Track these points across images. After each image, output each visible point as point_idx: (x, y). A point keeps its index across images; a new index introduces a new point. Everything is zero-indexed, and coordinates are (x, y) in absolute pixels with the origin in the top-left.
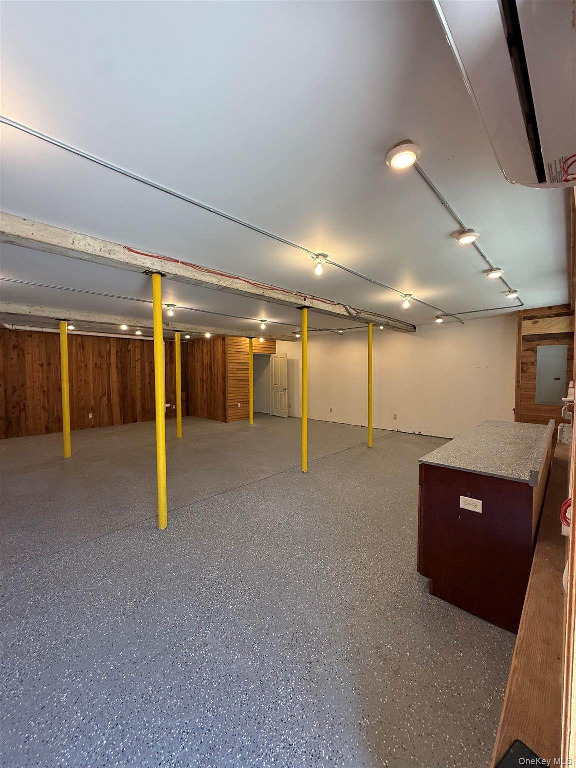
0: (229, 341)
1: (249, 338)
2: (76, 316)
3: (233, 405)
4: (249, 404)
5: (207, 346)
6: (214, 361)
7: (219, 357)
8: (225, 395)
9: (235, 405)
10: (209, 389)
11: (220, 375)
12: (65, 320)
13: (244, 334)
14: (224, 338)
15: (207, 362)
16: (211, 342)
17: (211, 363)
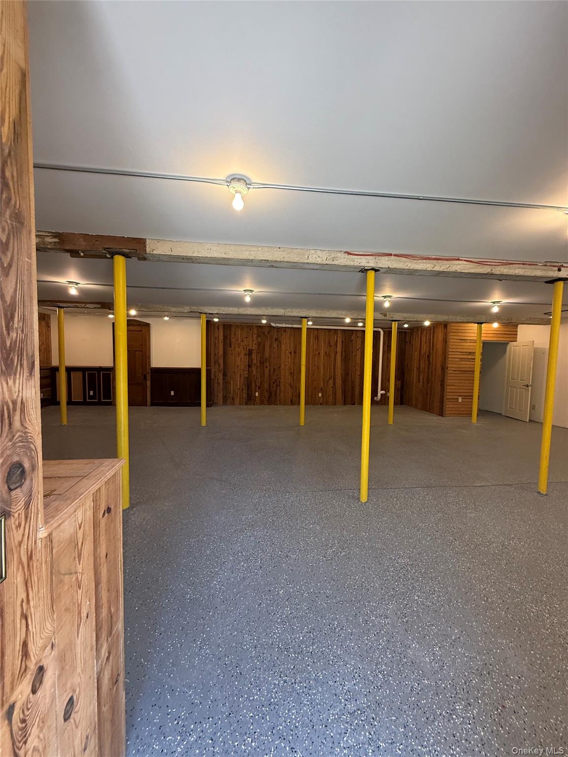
0: (451, 327)
1: (478, 323)
2: (313, 313)
3: (452, 399)
4: (472, 399)
5: (426, 334)
6: (433, 350)
7: (439, 346)
8: (444, 386)
9: (454, 399)
10: (425, 379)
11: (439, 365)
12: (305, 318)
13: (471, 319)
14: (446, 325)
15: (424, 351)
16: (431, 330)
17: (430, 352)
